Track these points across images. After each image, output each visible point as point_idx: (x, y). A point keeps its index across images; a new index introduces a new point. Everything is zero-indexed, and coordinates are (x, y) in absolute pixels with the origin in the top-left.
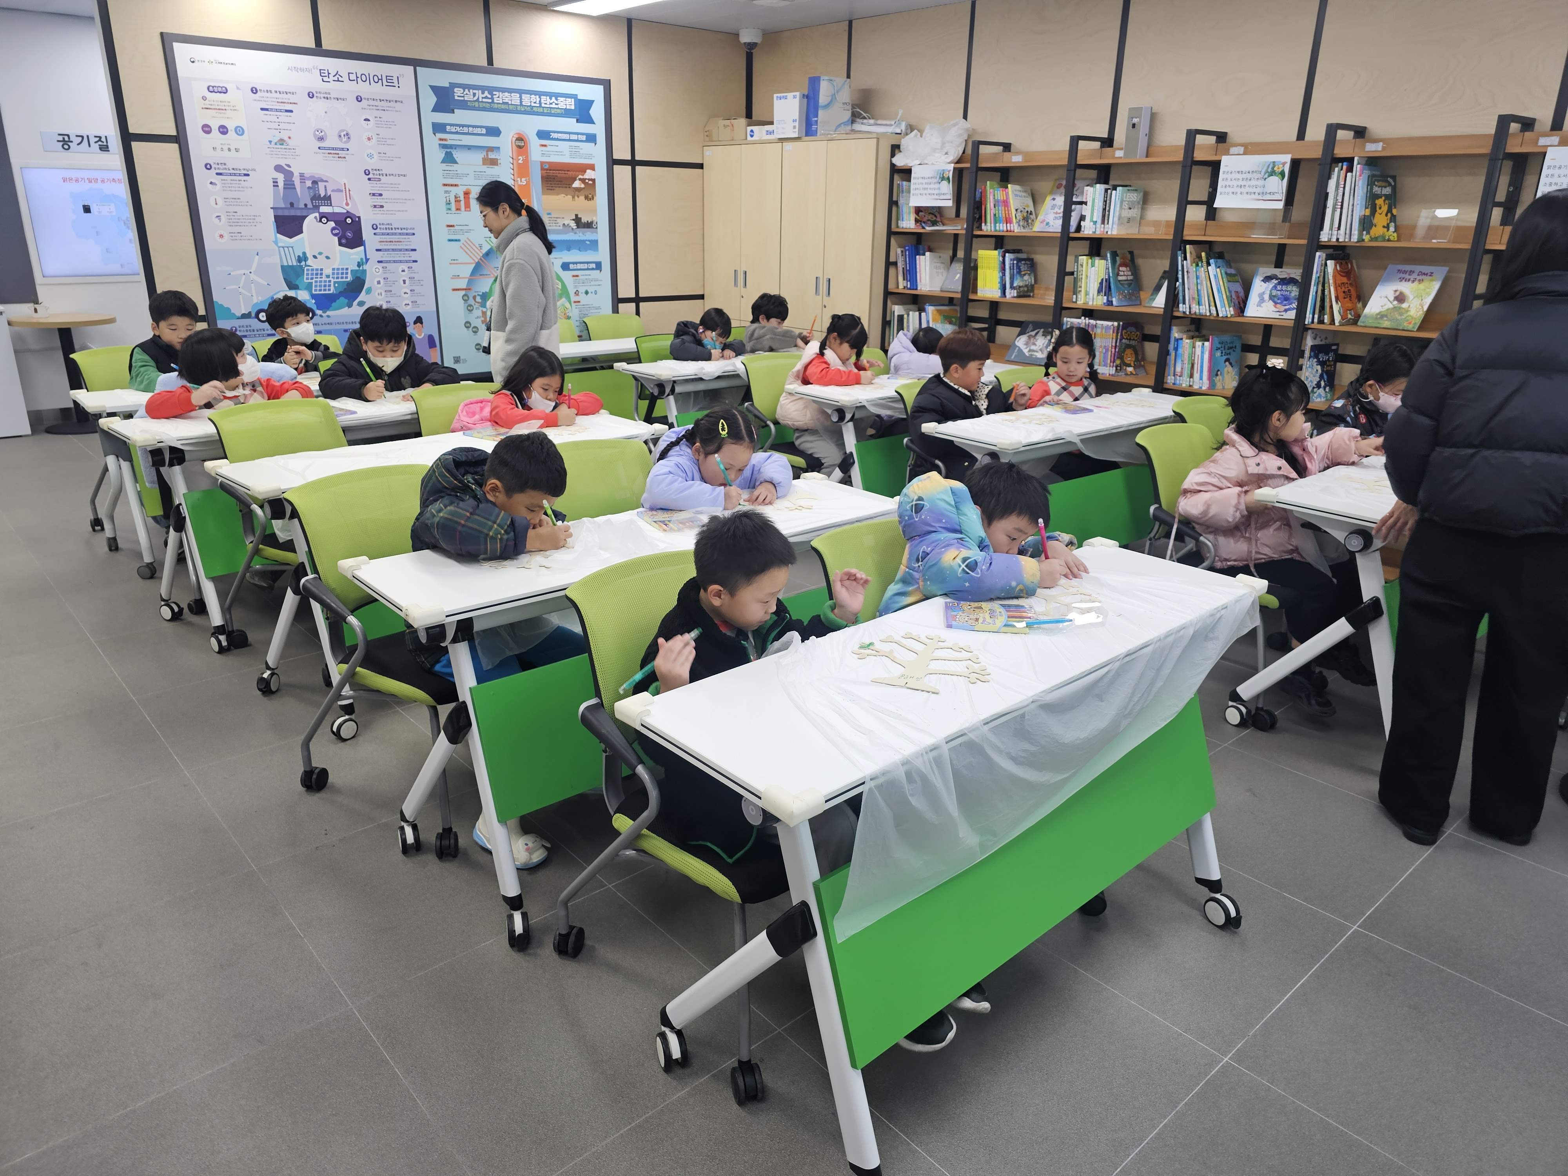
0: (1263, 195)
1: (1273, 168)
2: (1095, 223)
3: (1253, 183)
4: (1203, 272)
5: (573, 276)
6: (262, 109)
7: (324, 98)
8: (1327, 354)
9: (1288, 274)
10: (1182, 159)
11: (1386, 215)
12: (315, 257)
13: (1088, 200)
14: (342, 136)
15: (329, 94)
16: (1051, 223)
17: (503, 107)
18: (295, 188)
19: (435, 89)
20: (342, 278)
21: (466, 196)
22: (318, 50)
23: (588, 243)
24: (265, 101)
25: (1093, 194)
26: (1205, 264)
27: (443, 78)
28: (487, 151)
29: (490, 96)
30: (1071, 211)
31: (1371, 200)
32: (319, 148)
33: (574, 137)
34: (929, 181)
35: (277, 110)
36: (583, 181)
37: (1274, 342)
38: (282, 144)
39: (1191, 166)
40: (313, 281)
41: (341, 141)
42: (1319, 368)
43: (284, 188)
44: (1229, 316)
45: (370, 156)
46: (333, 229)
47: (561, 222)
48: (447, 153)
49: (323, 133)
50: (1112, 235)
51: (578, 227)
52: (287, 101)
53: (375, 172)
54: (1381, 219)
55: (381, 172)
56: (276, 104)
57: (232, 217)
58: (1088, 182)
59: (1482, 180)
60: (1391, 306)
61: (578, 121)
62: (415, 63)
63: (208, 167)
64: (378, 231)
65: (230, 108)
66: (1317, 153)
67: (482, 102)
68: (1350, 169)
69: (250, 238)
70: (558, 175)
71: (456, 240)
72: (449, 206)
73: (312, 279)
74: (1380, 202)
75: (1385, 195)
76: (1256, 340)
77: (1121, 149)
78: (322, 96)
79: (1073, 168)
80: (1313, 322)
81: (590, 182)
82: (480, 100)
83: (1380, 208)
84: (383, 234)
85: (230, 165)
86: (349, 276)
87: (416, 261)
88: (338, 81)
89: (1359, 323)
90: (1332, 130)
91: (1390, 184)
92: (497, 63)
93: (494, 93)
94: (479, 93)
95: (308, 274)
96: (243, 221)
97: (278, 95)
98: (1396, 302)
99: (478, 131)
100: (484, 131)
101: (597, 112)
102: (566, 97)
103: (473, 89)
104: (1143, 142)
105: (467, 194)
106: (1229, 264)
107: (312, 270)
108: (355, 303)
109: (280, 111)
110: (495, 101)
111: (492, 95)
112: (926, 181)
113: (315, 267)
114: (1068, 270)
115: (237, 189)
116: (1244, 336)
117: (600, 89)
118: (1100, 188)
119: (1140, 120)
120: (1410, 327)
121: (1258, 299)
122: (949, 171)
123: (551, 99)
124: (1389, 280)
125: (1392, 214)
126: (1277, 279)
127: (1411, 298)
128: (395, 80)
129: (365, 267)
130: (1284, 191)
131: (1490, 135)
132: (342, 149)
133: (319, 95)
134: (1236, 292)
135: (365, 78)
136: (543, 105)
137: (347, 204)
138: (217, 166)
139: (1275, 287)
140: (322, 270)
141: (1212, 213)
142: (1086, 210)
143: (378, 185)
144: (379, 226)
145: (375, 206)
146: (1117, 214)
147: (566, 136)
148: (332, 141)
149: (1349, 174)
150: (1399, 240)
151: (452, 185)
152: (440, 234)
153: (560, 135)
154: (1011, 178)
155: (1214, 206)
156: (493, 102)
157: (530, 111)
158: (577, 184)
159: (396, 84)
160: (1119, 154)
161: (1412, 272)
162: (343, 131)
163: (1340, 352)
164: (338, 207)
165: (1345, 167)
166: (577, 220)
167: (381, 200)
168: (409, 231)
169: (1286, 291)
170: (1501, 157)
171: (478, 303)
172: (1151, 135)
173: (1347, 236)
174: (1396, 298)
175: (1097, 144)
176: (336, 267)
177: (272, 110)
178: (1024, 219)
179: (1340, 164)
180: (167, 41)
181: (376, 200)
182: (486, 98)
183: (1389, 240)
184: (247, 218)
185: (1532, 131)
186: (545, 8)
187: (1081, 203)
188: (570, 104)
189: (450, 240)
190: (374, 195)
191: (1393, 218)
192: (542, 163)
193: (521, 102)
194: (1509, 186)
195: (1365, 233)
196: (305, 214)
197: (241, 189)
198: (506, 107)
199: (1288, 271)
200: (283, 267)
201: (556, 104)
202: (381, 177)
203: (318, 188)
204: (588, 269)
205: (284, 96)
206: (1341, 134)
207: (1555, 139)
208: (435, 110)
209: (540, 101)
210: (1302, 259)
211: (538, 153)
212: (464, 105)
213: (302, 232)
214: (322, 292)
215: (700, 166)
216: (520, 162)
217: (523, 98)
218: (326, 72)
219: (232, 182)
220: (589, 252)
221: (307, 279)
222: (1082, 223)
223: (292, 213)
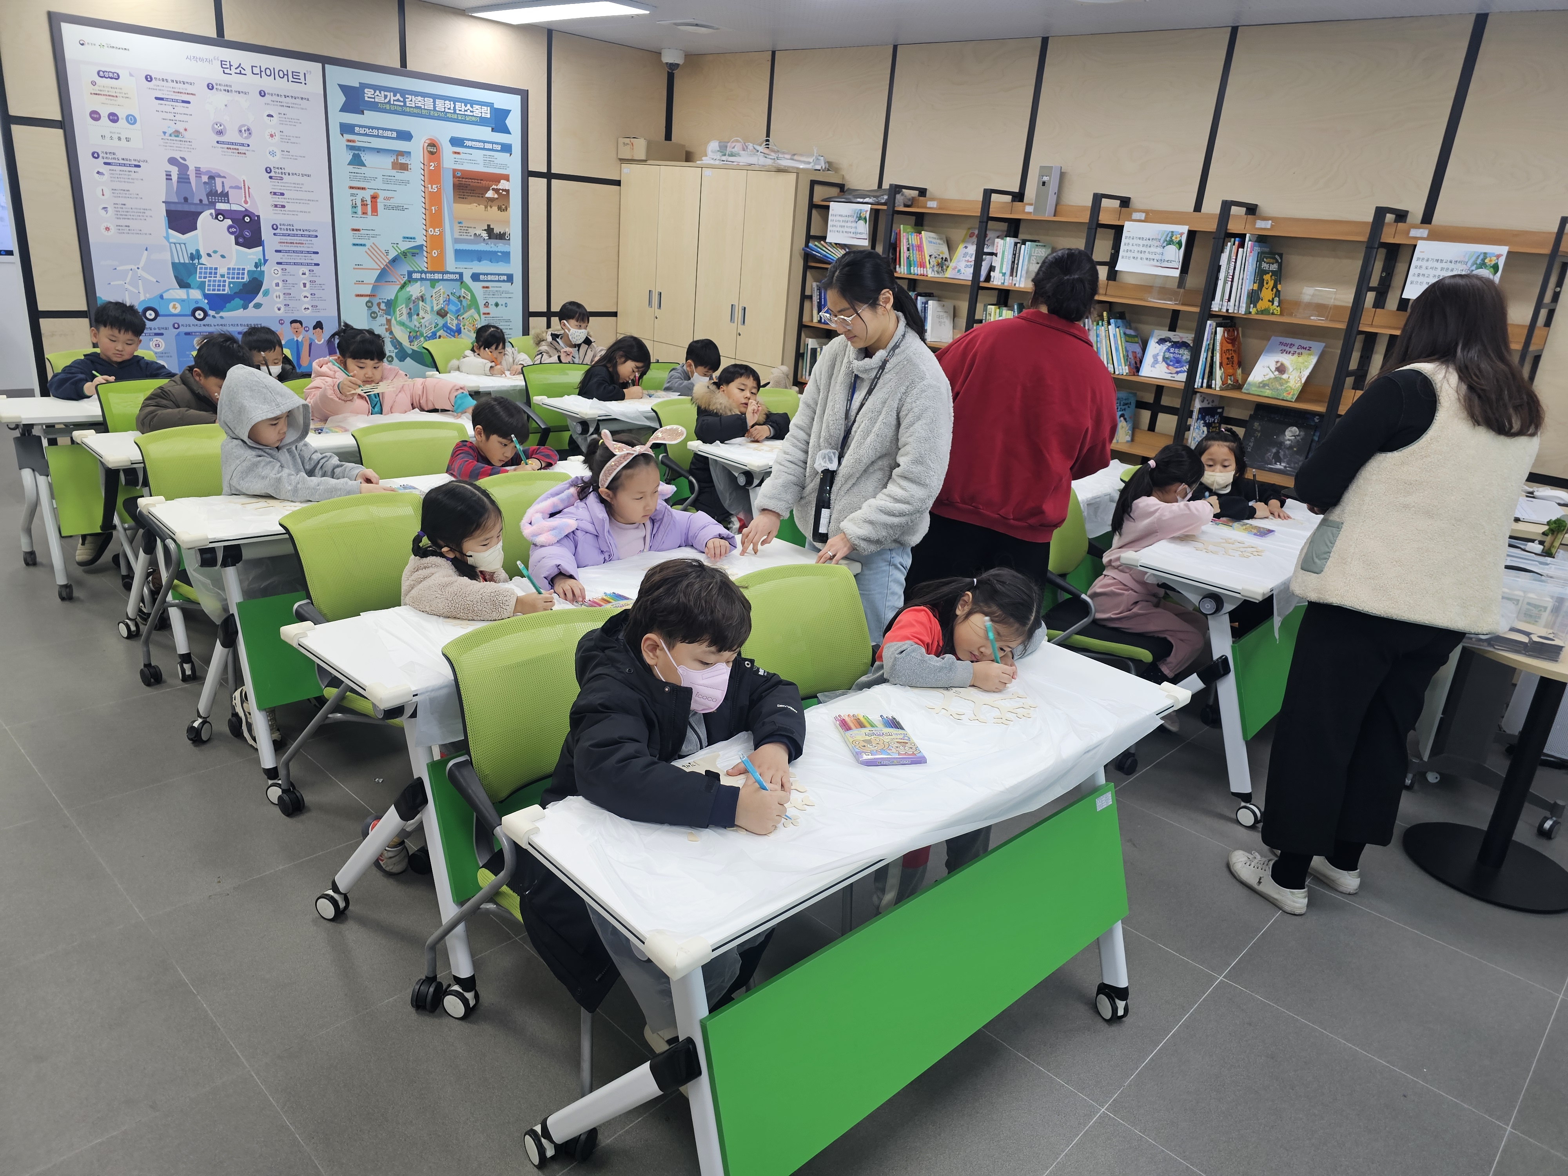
0: (1162, 262)
1: (1171, 238)
2: (1004, 274)
3: (1153, 249)
4: (1103, 331)
5: (484, 287)
6: (157, 98)
7: (225, 90)
8: (1213, 416)
9: (1181, 338)
10: (1088, 221)
11: (1272, 290)
12: (209, 255)
13: (998, 252)
14: (243, 131)
15: (231, 86)
16: (963, 271)
17: (415, 111)
18: (190, 183)
19: (344, 89)
20: (238, 278)
21: (373, 200)
22: (220, 40)
23: (500, 254)
24: (160, 90)
25: (1003, 246)
26: (1105, 323)
27: (354, 78)
28: (397, 156)
29: (402, 99)
30: (982, 260)
31: (1260, 274)
32: (218, 142)
33: (489, 146)
34: (847, 219)
35: (173, 100)
36: (496, 191)
37: (1165, 401)
38: (178, 136)
39: (1096, 229)
40: (207, 280)
41: (242, 136)
42: (1205, 429)
43: (178, 182)
44: (1125, 374)
45: (273, 154)
46: (230, 227)
47: (472, 232)
48: (354, 155)
49: (222, 127)
50: (1019, 287)
51: (490, 238)
52: (184, 91)
53: (277, 170)
54: (1267, 293)
55: (283, 171)
56: (172, 93)
57: (120, 210)
58: (998, 234)
59: (1359, 263)
60: (1272, 376)
61: (493, 130)
62: (324, 60)
63: (95, 155)
64: (278, 231)
65: (121, 95)
66: (1211, 226)
67: (393, 104)
68: (1242, 245)
69: (139, 232)
70: (471, 184)
71: (361, 245)
72: (354, 210)
73: (205, 278)
74: (1267, 277)
75: (1272, 271)
76: (1150, 398)
77: (1031, 204)
78: (222, 88)
79: (985, 220)
80: (1202, 386)
81: (504, 193)
82: (392, 103)
83: (1267, 283)
84: (284, 235)
85: (120, 155)
86: (246, 276)
87: (318, 265)
88: (240, 73)
89: (1243, 390)
90: (1226, 206)
91: (1277, 261)
92: (410, 66)
93: (407, 96)
94: (390, 95)
95: (200, 273)
96: (132, 214)
97: (174, 84)
98: (1277, 373)
99: (389, 134)
100: (394, 135)
101: (514, 122)
102: (482, 105)
103: (385, 91)
104: (1052, 200)
105: (374, 198)
106: (1128, 324)
107: (206, 268)
108: (251, 305)
109: (177, 101)
110: (408, 105)
111: (405, 98)
112: (844, 219)
113: (209, 266)
114: (976, 318)
115: (126, 180)
116: (1138, 393)
117: (517, 98)
118: (1010, 241)
119: (1050, 179)
120: (1289, 397)
121: (1152, 360)
122: (866, 211)
123: (466, 106)
124: (1271, 351)
125: (1277, 289)
126: (1170, 342)
127: (1291, 369)
128: (302, 77)
129: (263, 268)
130: (1181, 261)
131: (1368, 223)
132: (243, 145)
133: (218, 87)
134: (1134, 353)
135: (270, 73)
136: (458, 112)
137: (246, 202)
138: (105, 156)
139: (1168, 350)
140: (216, 269)
141: (1113, 275)
142: (996, 261)
143: (279, 184)
144: (279, 227)
145: (276, 206)
146: (1025, 268)
147: (481, 145)
148: (232, 136)
149: (1241, 250)
150: (1282, 314)
151: (359, 188)
152: (345, 238)
153: (474, 143)
154: (925, 223)
155: (1116, 269)
156: (405, 105)
157: (444, 117)
158: (490, 194)
159: (302, 80)
160: (1029, 209)
161: (1292, 345)
162: (244, 126)
163: (1225, 414)
164: (235, 205)
165: (1237, 243)
166: (489, 230)
167: (283, 200)
168: (311, 233)
169: (1178, 354)
170: (1376, 246)
171: (382, 310)
172: (1059, 194)
173: (1236, 308)
174: (1278, 369)
175: (1009, 198)
176: (231, 266)
177: (167, 100)
178: (938, 265)
179: (1233, 239)
180: (54, 20)
181: (278, 200)
182: (398, 100)
183: (1273, 314)
184: (136, 211)
185: (1405, 222)
186: (463, 12)
187: (992, 254)
188: (486, 112)
189: (354, 245)
190: (275, 194)
191: (1278, 293)
192: (454, 171)
193: (435, 107)
194: (1382, 272)
195: (1252, 306)
196: (199, 210)
197: (130, 180)
198: (418, 111)
199: (1181, 334)
200: (173, 264)
201: (471, 111)
202: (283, 176)
203: (215, 183)
204: (499, 281)
205: (181, 85)
206: (1234, 210)
207: (1424, 232)
208: (343, 110)
209: (454, 107)
210: (1194, 325)
211: (450, 160)
212: (374, 107)
213: (196, 229)
214: (216, 292)
215: (618, 183)
216: (431, 168)
217: (437, 103)
218: (228, 63)
219: (121, 173)
220: (500, 263)
221: (200, 277)
222: (992, 274)
223: (186, 208)
